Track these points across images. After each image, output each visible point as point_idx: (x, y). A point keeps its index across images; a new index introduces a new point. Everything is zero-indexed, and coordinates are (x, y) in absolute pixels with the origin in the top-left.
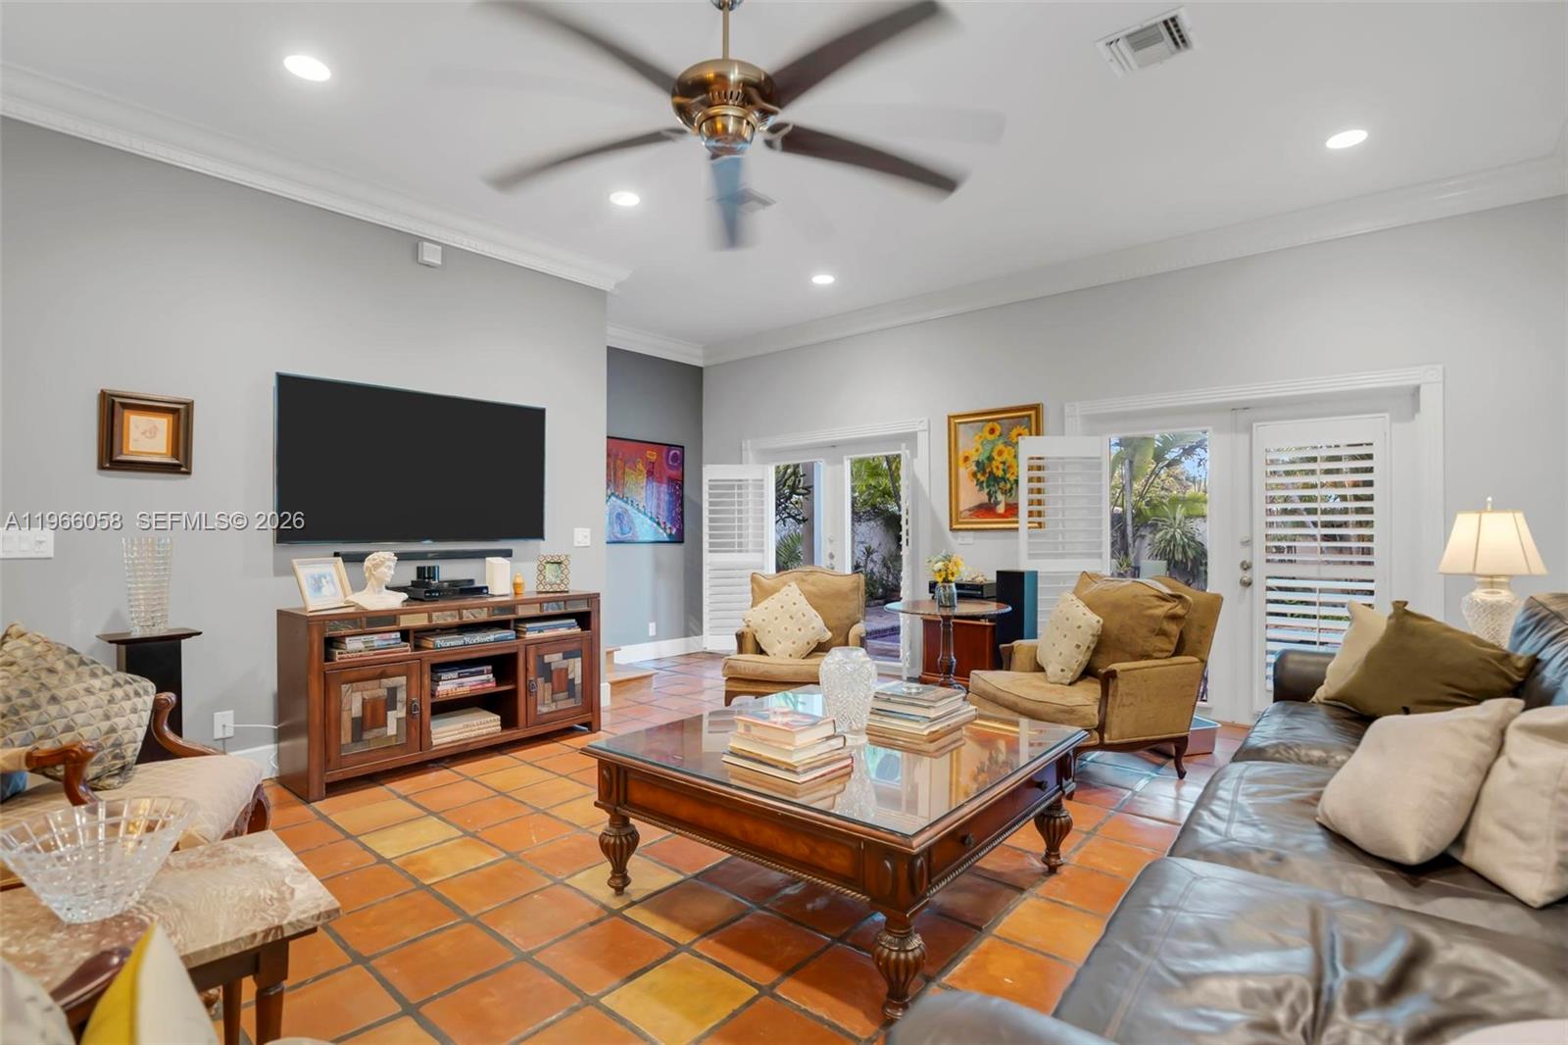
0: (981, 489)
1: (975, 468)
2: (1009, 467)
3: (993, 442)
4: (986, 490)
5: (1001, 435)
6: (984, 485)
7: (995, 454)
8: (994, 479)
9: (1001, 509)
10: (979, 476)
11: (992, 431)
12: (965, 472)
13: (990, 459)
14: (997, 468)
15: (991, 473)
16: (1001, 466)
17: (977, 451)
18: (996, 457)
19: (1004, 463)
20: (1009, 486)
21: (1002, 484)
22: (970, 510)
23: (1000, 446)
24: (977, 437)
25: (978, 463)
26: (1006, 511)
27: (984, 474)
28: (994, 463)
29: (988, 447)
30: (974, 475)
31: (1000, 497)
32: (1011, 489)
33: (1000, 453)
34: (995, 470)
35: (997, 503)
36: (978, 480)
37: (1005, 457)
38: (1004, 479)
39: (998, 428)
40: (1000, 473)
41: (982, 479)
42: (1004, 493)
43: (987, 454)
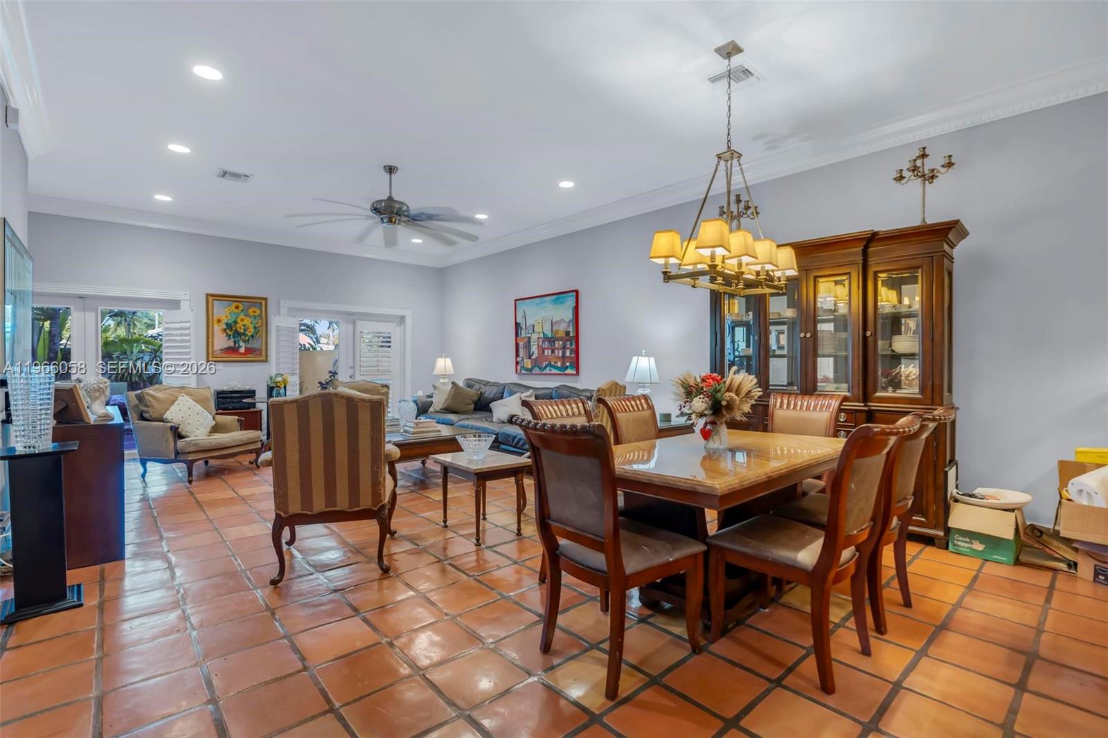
0: (229, 338)
1: (225, 327)
2: (247, 328)
3: (238, 313)
4: (232, 340)
5: (242, 311)
6: (231, 336)
7: (238, 320)
8: (237, 334)
9: (242, 350)
10: (228, 331)
11: (237, 307)
12: (218, 329)
13: (236, 322)
14: (240, 328)
15: (236, 330)
16: (243, 327)
17: (227, 317)
18: (239, 322)
19: (244, 326)
20: (247, 338)
21: (243, 337)
22: (221, 350)
23: (242, 316)
24: (227, 310)
25: (227, 324)
26: (245, 351)
27: (231, 330)
28: (238, 325)
29: (234, 317)
30: (225, 330)
31: (242, 344)
32: (248, 341)
33: (242, 320)
34: (238, 329)
35: (240, 347)
36: (227, 334)
37: (245, 323)
38: (244, 334)
39: (241, 307)
40: (242, 331)
41: (230, 333)
42: (244, 341)
43: (233, 320)
